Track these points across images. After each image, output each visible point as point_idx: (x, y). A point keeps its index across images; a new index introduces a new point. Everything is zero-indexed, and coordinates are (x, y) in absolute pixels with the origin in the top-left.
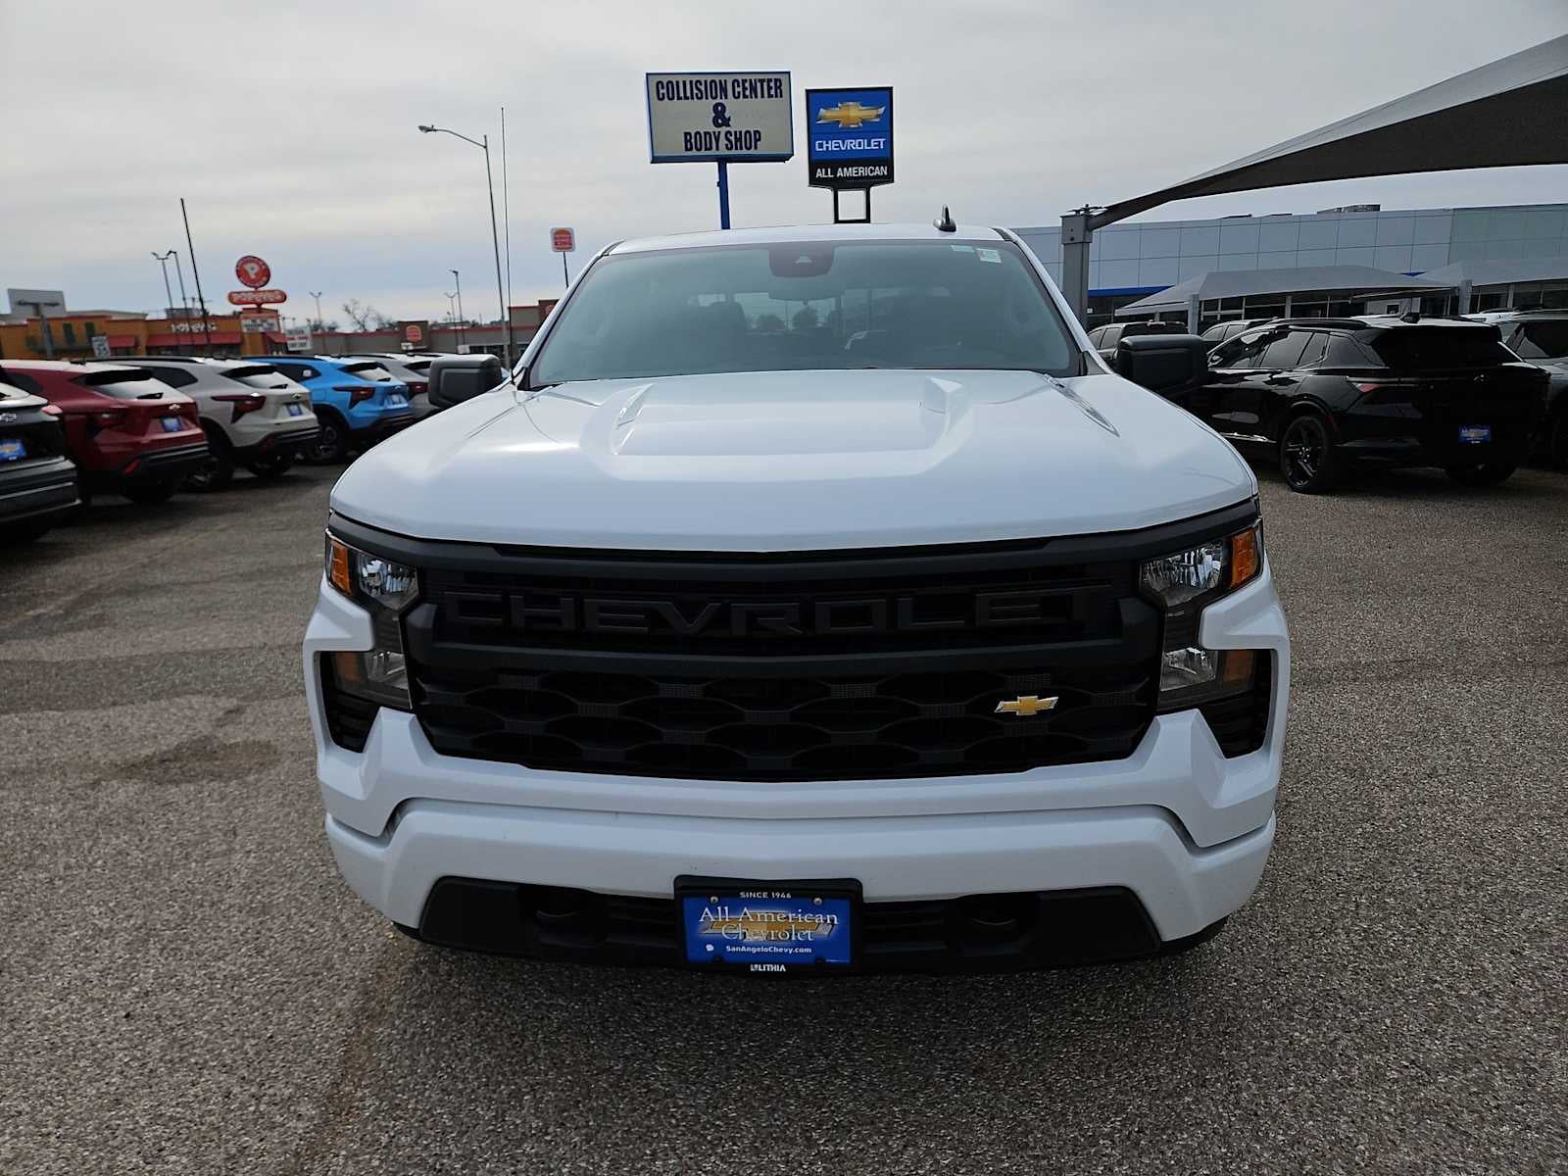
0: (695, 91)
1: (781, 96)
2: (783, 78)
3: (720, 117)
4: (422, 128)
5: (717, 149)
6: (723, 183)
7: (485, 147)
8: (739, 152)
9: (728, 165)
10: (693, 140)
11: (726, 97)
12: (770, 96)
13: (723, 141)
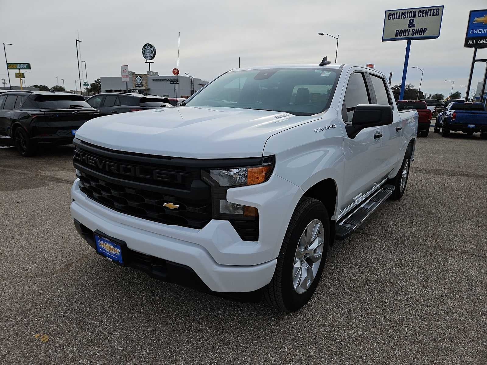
0: (403, 16)
1: (438, 15)
2: (440, 8)
3: (411, 24)
4: (319, 34)
5: (408, 35)
6: (408, 48)
7: (338, 39)
8: (417, 36)
9: (412, 41)
10: (399, 33)
11: (415, 17)
12: (433, 15)
13: (411, 32)
